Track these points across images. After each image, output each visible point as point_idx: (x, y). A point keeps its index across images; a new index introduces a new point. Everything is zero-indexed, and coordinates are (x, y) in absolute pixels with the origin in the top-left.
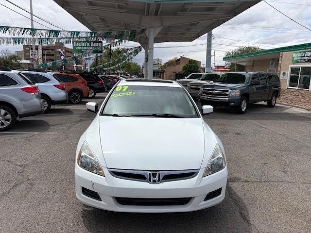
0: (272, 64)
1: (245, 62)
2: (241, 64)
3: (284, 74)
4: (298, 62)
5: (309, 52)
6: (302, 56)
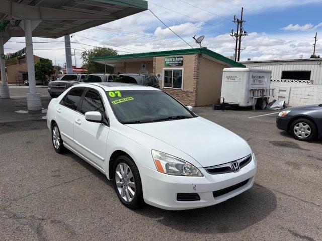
0: (144, 66)
1: (113, 63)
2: (110, 65)
3: (159, 75)
4: (170, 66)
5: (179, 57)
6: (173, 61)
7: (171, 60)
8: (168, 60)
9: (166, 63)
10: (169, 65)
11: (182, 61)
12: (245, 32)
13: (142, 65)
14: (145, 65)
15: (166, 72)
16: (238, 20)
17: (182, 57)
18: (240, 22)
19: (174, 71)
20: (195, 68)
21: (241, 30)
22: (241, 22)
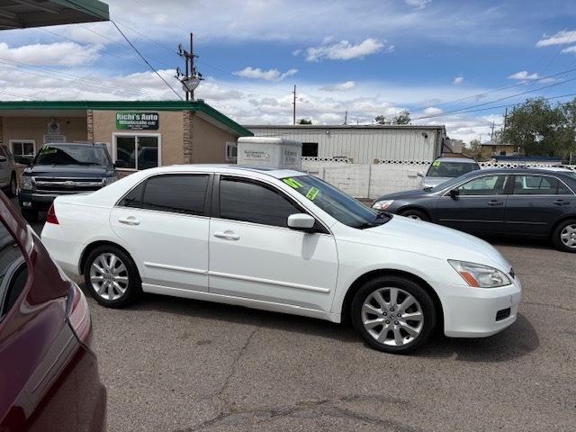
0: (54, 127)
4: (130, 128)
5: (150, 114)
6: (135, 120)
7: (130, 117)
8: (125, 117)
9: (121, 122)
10: (127, 128)
11: (157, 122)
12: (200, 75)
13: (49, 125)
14: (58, 125)
15: (119, 139)
16: (185, 52)
17: (157, 114)
18: (189, 57)
19: (140, 138)
20: (185, 134)
21: (193, 69)
22: (192, 57)
